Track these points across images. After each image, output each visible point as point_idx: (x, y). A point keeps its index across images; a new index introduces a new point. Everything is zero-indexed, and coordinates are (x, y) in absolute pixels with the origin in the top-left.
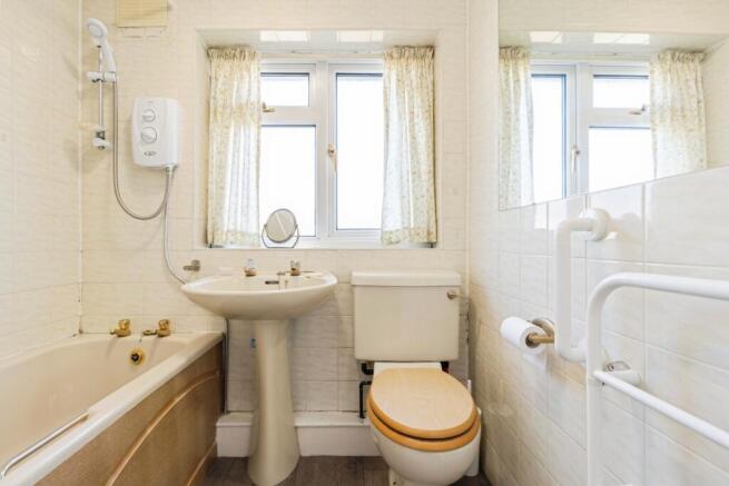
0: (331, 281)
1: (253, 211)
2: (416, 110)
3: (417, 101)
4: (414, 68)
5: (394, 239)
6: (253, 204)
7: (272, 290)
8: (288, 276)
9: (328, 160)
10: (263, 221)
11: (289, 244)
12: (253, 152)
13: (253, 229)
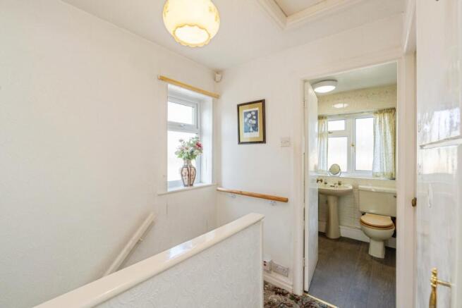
0: (351, 188)
1: (325, 164)
2: (387, 131)
3: (388, 128)
4: (387, 117)
5: (378, 175)
6: (325, 161)
7: (333, 188)
8: (337, 185)
9: (352, 148)
10: (329, 167)
11: (338, 175)
12: (326, 147)
13: (325, 169)
